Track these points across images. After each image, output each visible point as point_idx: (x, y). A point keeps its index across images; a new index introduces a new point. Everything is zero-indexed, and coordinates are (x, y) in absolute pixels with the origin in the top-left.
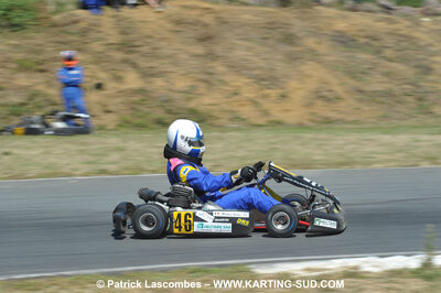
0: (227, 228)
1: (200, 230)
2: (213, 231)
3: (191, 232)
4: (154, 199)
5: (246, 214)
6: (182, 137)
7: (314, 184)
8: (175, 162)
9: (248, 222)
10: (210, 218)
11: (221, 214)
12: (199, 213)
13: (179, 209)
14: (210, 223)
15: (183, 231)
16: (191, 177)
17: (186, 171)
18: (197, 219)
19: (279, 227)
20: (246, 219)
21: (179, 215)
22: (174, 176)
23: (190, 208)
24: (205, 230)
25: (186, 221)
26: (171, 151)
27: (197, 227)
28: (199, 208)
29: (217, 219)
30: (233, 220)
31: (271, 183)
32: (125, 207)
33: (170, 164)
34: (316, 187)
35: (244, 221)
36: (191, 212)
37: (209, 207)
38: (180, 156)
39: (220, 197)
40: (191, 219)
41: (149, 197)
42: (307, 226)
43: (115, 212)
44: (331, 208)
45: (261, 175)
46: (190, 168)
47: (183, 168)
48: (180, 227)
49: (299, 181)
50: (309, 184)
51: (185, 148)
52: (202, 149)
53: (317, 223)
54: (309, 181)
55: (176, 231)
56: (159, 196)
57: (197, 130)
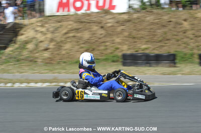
1: (87, 98)
3: (83, 99)
5: (106, 92)
6: (85, 60)
7: (139, 80)
8: (82, 70)
9: (107, 95)
11: (95, 91)
12: (87, 91)
13: (80, 89)
14: (91, 95)
15: (80, 98)
16: (87, 78)
17: (85, 75)
18: (85, 93)
21: (78, 92)
23: (85, 89)
24: (89, 98)
25: (81, 94)
26: (81, 66)
27: (85, 97)
29: (94, 94)
30: (100, 94)
31: (122, 79)
36: (83, 90)
37: (93, 88)
40: (83, 94)
44: (145, 90)
46: (87, 74)
48: (78, 97)
49: (132, 78)
50: (137, 80)
51: (86, 64)
52: (94, 65)
53: (135, 96)
54: (137, 78)
55: (77, 98)
56: (74, 84)
57: (92, 57)
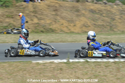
0: (101, 55)
1: (94, 56)
2: (97, 56)
5: (105, 52)
6: (91, 35)
8: (89, 41)
10: (97, 53)
11: (99, 52)
12: (94, 52)
14: (97, 54)
15: (91, 56)
18: (94, 53)
20: (105, 54)
21: (90, 52)
24: (96, 56)
26: (88, 38)
27: (94, 55)
28: (95, 51)
30: (102, 54)
31: (112, 46)
33: (88, 41)
34: (122, 47)
36: (92, 52)
37: (97, 51)
38: (90, 39)
41: (83, 48)
43: (75, 51)
46: (92, 43)
47: (91, 43)
48: (90, 55)
49: (118, 45)
50: (120, 46)
52: (95, 38)
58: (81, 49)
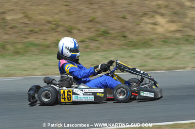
0: (91, 98)
1: (76, 100)
2: (84, 100)
3: (71, 101)
4: (51, 83)
5: (102, 90)
6: (66, 47)
7: (142, 72)
9: (103, 95)
10: (81, 93)
11: (87, 91)
12: (75, 90)
13: (65, 88)
14: (81, 96)
15: (67, 100)
16: (71, 70)
17: (69, 67)
18: (74, 93)
19: (121, 97)
20: (102, 93)
21: (64, 92)
22: (62, 70)
23: (71, 87)
24: (79, 100)
25: (68, 95)
26: (60, 56)
27: (74, 98)
28: (76, 88)
29: (86, 93)
30: (94, 94)
31: (118, 73)
32: (35, 88)
33: (60, 63)
34: (143, 73)
35: (101, 94)
36: (70, 90)
37: (82, 86)
38: (65, 58)
39: (89, 81)
40: (71, 94)
41: (49, 81)
42: (136, 96)
43: (29, 91)
44: (151, 86)
45: (112, 68)
46: (71, 65)
48: (65, 99)
49: (133, 71)
50: (139, 72)
51: (68, 53)
52: (78, 54)
53: (142, 94)
54: (139, 71)
55: (62, 100)
56: (54, 82)
57: (75, 44)
58: (42, 84)
